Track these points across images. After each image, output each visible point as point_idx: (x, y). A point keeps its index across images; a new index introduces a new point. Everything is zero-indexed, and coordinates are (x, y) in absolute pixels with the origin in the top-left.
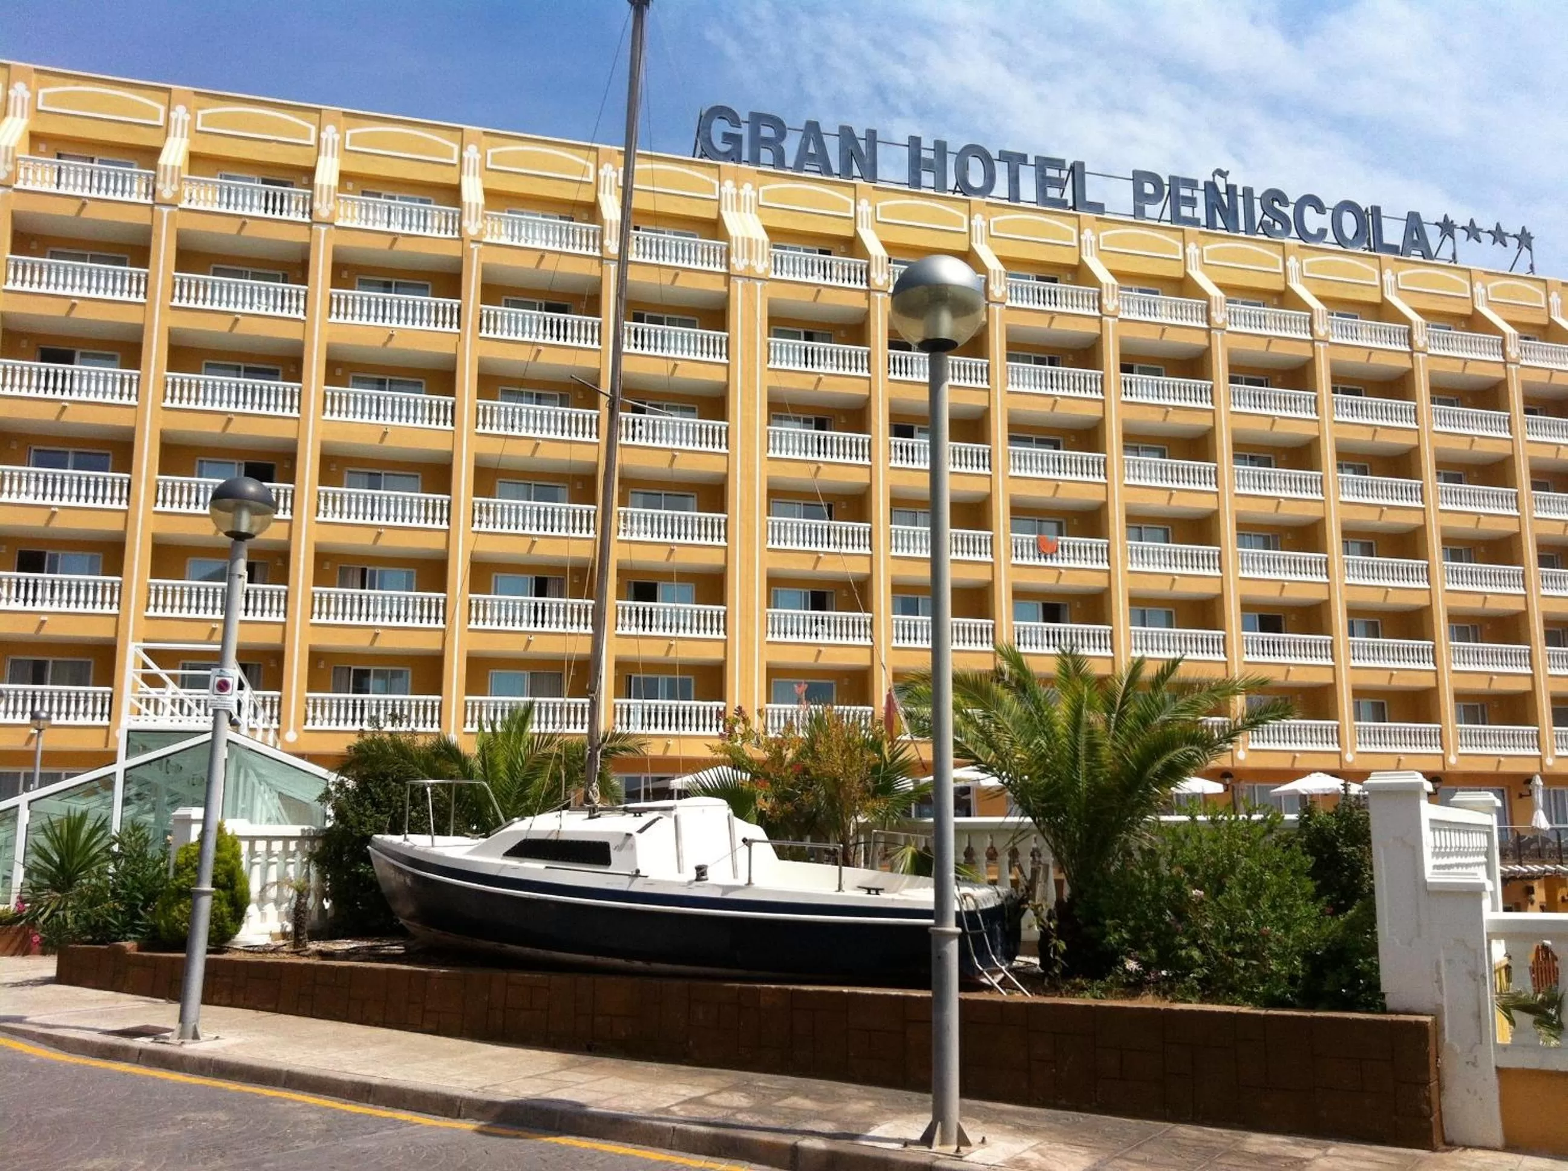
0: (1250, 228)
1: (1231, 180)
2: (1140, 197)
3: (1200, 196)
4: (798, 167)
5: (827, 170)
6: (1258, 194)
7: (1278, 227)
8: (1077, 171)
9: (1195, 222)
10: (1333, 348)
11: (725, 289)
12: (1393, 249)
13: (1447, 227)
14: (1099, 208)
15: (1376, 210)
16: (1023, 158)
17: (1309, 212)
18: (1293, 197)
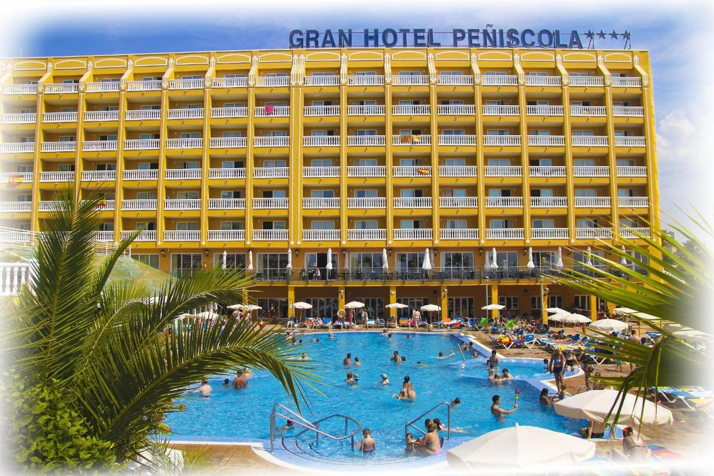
0: (502, 45)
1: (494, 28)
2: (456, 39)
3: (481, 36)
4: (323, 46)
5: (334, 45)
6: (505, 31)
7: (514, 43)
8: (431, 32)
9: (478, 45)
10: (527, 88)
11: (288, 92)
12: (565, 46)
13: (590, 35)
14: (438, 45)
15: (557, 32)
16: (408, 31)
17: (527, 36)
18: (520, 31)
